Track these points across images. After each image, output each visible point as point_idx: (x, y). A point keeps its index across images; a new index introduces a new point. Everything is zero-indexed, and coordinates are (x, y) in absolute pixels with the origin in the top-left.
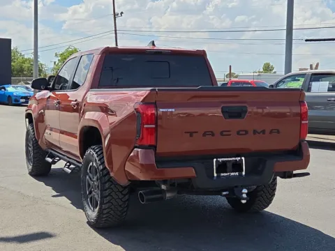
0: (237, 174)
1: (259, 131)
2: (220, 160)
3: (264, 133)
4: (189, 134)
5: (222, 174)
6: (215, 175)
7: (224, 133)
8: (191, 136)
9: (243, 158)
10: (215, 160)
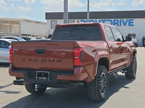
0: (46, 78)
1: (51, 60)
2: (39, 72)
3: (54, 61)
4: (23, 60)
5: (39, 78)
6: (37, 78)
7: (36, 60)
8: (24, 60)
9: (49, 72)
10: (37, 71)
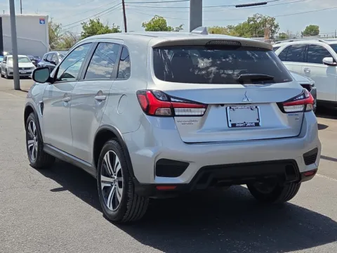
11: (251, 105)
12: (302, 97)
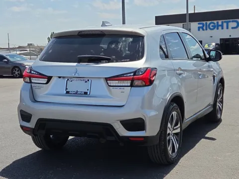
11: (84, 79)
12: (132, 74)
